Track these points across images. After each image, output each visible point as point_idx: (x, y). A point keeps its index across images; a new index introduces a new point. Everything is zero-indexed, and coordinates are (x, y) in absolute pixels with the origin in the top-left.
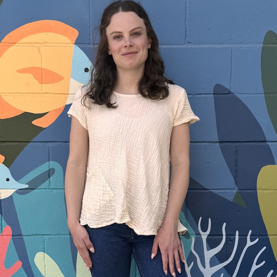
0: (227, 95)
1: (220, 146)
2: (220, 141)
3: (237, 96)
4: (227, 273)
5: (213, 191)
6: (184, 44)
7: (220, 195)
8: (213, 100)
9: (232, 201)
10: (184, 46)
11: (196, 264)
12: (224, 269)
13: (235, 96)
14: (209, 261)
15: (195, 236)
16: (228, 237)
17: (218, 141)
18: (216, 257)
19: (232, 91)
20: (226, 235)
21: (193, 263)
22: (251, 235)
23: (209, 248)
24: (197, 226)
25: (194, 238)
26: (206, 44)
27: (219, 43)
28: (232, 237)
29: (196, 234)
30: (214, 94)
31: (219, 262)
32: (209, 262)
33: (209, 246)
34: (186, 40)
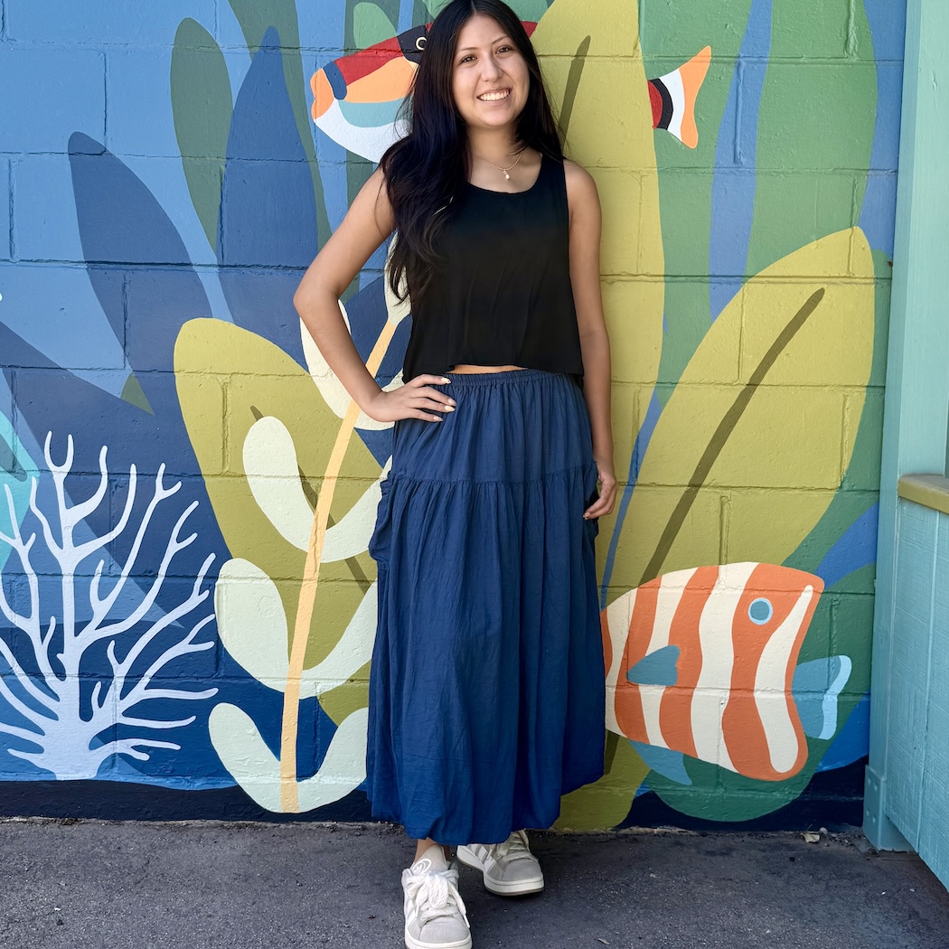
0: (100, 159)
1: (89, 272)
2: (88, 260)
4: (112, 559)
5: (77, 373)
7: (92, 382)
9: (117, 393)
11: (41, 538)
12: (105, 550)
14: (70, 530)
15: (38, 476)
16: (112, 477)
17: (83, 260)
18: (85, 523)
20: (108, 474)
21: (34, 535)
22: (164, 476)
23: (71, 502)
24: (41, 451)
25: (36, 478)
28: (122, 479)
29: (41, 471)
30: (70, 154)
31: (93, 534)
32: (71, 535)
33: (70, 498)
34: (4, 35)
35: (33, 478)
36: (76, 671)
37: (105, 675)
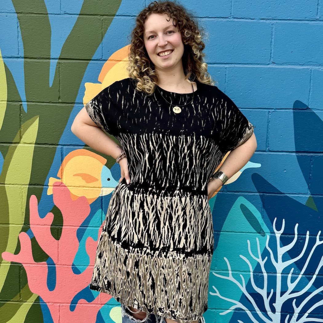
0: (306, 111)
1: (297, 156)
2: (297, 151)
3: (314, 111)
4: (297, 268)
5: (288, 195)
6: (269, 64)
7: (294, 199)
8: (292, 115)
9: (305, 204)
10: (269, 66)
11: (269, 259)
12: (294, 264)
13: (312, 111)
14: (281, 256)
15: (270, 235)
17: (295, 151)
18: (287, 253)
19: (310, 107)
20: (298, 235)
21: (266, 258)
22: (320, 236)
24: (271, 225)
25: (269, 236)
26: (288, 65)
27: (300, 64)
28: (303, 237)
29: (271, 233)
30: (293, 109)
31: (290, 257)
32: (281, 258)
33: (282, 244)
34: (271, 61)
35: (268, 235)
36: (280, 310)
37: (291, 312)
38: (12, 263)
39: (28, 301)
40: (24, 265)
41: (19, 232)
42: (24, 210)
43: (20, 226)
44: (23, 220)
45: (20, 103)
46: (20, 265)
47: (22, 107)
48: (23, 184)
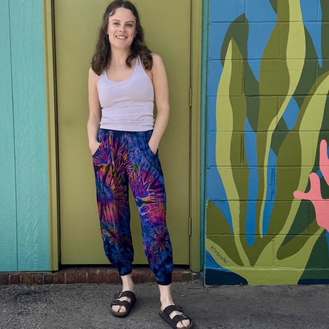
38: (302, 200)
39: (315, 234)
40: (313, 202)
41: (310, 173)
42: (315, 153)
43: (310, 167)
44: (314, 162)
45: (316, 60)
46: (310, 202)
47: (317, 63)
48: (315, 130)
